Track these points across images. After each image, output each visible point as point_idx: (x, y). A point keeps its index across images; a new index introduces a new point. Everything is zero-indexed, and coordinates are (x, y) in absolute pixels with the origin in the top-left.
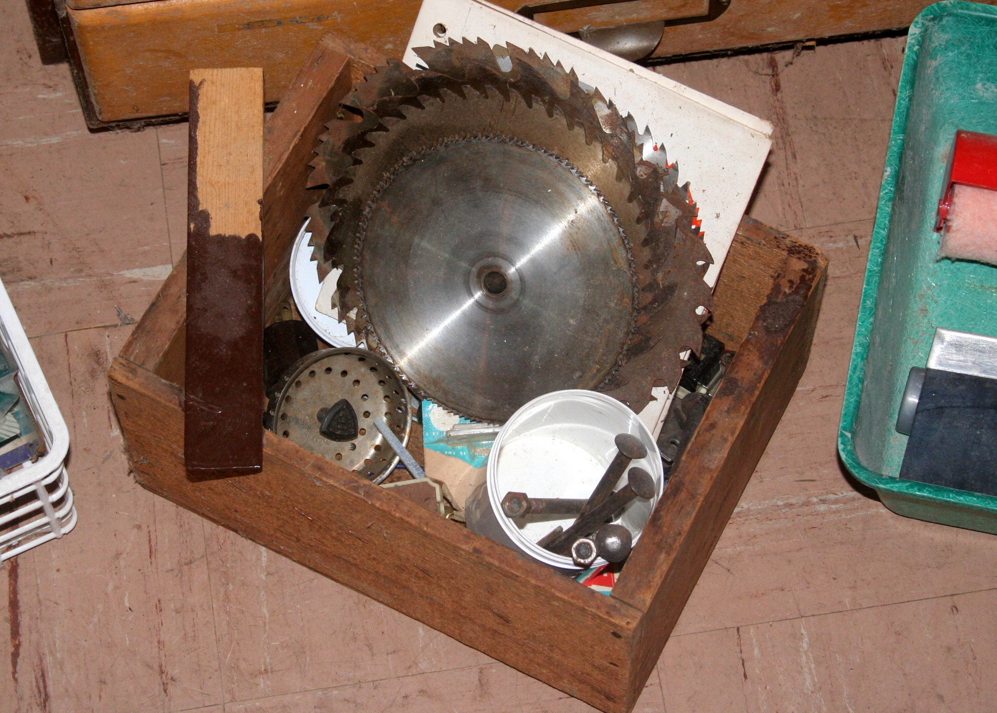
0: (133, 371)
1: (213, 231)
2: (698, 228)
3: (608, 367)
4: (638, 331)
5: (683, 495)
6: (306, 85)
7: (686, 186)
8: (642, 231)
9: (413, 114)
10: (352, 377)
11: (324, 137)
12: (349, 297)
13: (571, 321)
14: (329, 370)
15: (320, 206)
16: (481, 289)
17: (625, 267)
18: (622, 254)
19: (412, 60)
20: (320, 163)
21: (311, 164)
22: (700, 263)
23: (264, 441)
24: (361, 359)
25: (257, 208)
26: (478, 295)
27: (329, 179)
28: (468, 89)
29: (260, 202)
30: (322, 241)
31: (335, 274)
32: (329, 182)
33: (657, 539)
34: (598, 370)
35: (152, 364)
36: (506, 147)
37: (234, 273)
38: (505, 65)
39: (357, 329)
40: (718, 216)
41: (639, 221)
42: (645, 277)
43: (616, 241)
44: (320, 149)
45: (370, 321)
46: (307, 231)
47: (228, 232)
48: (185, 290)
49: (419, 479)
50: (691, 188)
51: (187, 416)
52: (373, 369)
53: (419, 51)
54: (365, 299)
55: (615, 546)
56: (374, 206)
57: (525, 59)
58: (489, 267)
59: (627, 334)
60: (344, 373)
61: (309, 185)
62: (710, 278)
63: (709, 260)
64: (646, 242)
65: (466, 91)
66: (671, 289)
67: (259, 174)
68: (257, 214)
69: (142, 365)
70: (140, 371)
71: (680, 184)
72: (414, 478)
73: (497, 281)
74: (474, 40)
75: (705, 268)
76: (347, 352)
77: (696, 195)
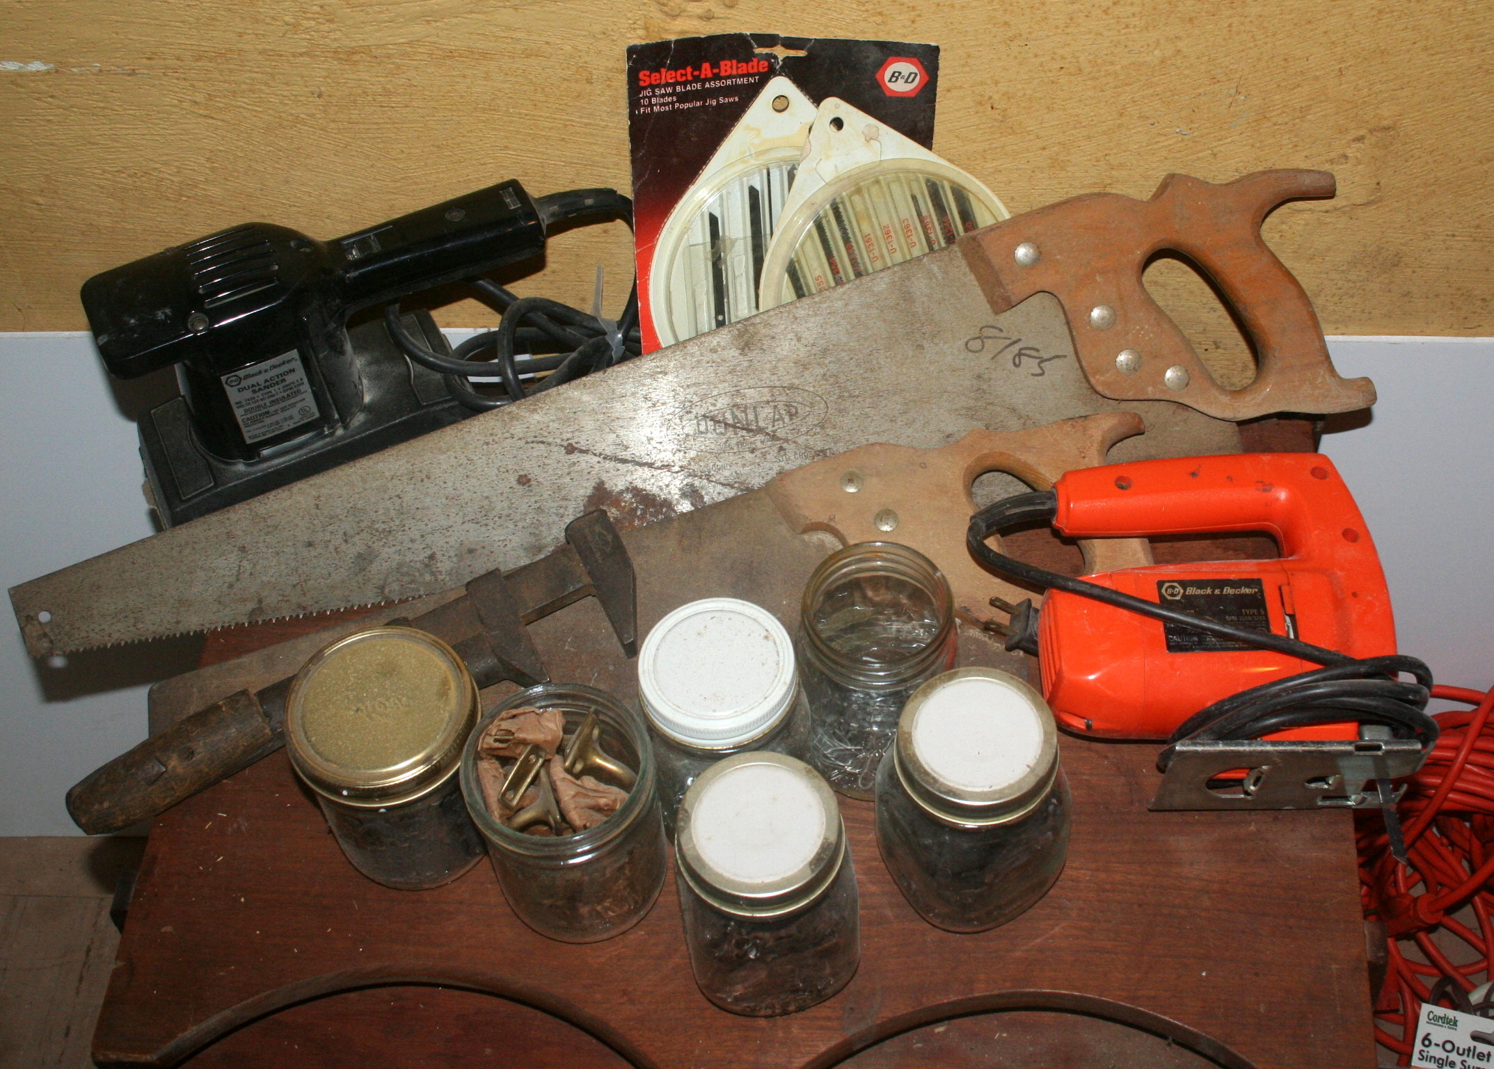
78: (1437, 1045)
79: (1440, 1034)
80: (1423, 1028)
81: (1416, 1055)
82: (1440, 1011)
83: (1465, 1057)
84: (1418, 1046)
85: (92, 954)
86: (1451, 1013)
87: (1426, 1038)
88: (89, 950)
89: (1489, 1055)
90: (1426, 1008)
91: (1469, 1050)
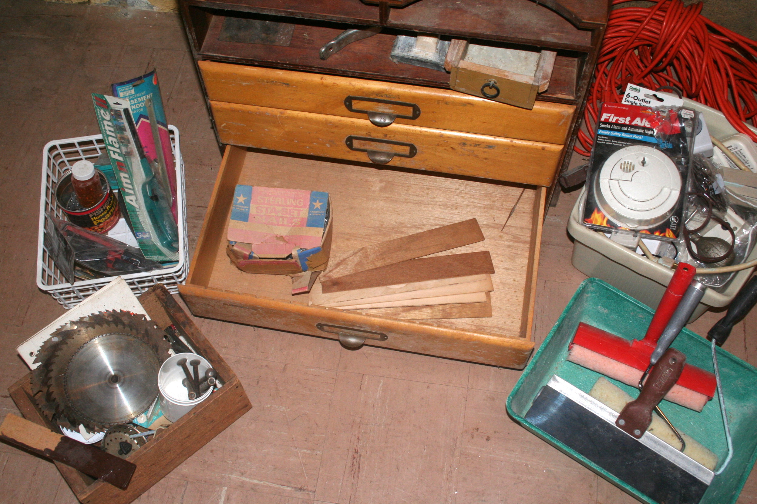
0: (84, 492)
1: (53, 449)
2: (134, 314)
3: (157, 361)
4: (153, 347)
5: (208, 350)
6: (22, 403)
7: (121, 310)
8: (128, 329)
9: (52, 374)
10: (113, 439)
11: (40, 406)
12: (91, 426)
13: (139, 364)
14: (108, 444)
15: (59, 419)
16: (115, 384)
17: (134, 339)
18: (130, 338)
19: (34, 367)
20: (47, 412)
21: (45, 415)
22: (143, 319)
23: (129, 461)
24: (110, 433)
25: (54, 433)
26: (117, 385)
27: (53, 412)
28: (57, 353)
29: (52, 431)
30: (69, 424)
31: (81, 427)
32: (54, 413)
33: (217, 363)
34: (157, 364)
35: (85, 485)
36: (80, 352)
37: (70, 448)
38: (55, 339)
39: (101, 430)
40: (134, 307)
41: (124, 328)
42: (140, 336)
43: (126, 337)
44: (43, 410)
45: (102, 423)
46: (63, 428)
47: (56, 445)
48: (67, 466)
49: (155, 432)
50: (122, 309)
51: (108, 481)
52: (115, 432)
53: (35, 362)
54: (95, 421)
55: (211, 374)
56: (71, 402)
57: (58, 332)
58: (110, 378)
59: (152, 350)
60: (111, 440)
61: (51, 419)
62: (149, 319)
63: (144, 316)
64: (131, 330)
65: (57, 354)
66: (146, 330)
67: (43, 428)
68: (56, 434)
69: (84, 489)
70: (85, 490)
71: (119, 311)
72: (153, 434)
73: (114, 378)
74: (42, 344)
75: (145, 319)
76: (106, 436)
77: (125, 309)
78: (632, 97)
79: (633, 94)
80: (627, 91)
81: (624, 100)
82: (634, 86)
83: (641, 102)
84: (625, 97)
85: (150, 65)
86: (638, 87)
87: (628, 95)
88: (149, 64)
89: (650, 102)
90: (629, 85)
91: (643, 100)
